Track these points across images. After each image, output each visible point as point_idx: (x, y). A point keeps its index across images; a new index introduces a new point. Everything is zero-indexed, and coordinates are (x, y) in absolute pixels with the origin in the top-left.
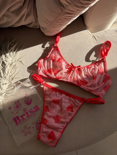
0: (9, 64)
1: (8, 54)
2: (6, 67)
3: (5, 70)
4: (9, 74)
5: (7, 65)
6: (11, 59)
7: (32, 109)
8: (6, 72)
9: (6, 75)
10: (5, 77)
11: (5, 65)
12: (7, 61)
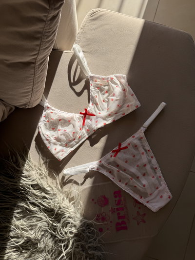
0: (39, 180)
1: (25, 173)
2: (42, 185)
3: (45, 189)
4: (54, 188)
5: (39, 182)
6: (34, 172)
7: (116, 201)
8: (48, 189)
9: (52, 192)
10: (54, 195)
11: (37, 185)
12: (34, 179)
